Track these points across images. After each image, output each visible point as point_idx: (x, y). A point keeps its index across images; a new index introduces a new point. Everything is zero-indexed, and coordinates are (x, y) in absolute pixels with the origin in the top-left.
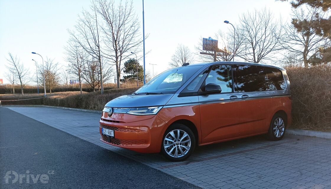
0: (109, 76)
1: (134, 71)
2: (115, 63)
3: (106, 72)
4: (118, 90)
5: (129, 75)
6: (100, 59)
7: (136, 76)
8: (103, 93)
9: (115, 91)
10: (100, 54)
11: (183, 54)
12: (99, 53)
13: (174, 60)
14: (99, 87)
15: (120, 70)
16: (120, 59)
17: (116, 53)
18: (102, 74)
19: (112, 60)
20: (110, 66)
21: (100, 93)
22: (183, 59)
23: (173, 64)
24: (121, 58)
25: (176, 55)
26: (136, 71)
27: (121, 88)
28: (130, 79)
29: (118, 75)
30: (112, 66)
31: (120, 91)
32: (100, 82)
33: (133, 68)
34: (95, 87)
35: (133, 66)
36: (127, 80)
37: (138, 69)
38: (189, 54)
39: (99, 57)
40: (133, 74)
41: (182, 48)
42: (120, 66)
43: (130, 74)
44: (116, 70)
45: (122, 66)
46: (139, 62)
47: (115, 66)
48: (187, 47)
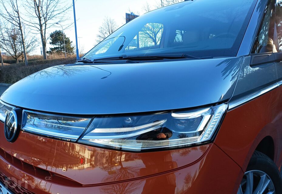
0: (33, 46)
1: (60, 43)
2: (40, 32)
3: (30, 42)
4: (45, 61)
5: (55, 46)
6: (20, 27)
7: (63, 48)
8: (27, 64)
9: (41, 62)
10: (21, 21)
11: (109, 26)
12: (18, 20)
13: (101, 32)
14: (23, 58)
15: (45, 39)
16: (44, 27)
17: (40, 20)
18: (24, 44)
19: (35, 28)
20: (34, 35)
21: (23, 65)
22: (110, 31)
23: (101, 36)
24: (46, 27)
25: (103, 27)
26: (63, 43)
27: (48, 59)
28: (57, 51)
29: (44, 45)
30: (36, 35)
31: (47, 62)
32: (24, 53)
33: (59, 40)
34: (18, 58)
35: (59, 37)
36: (54, 52)
37: (65, 41)
38: (116, 26)
39: (20, 24)
40: (60, 46)
41: (109, 21)
42: (46, 35)
43: (57, 46)
44: (41, 40)
45: (48, 35)
46: (65, 34)
47: (40, 34)
48: (114, 20)
